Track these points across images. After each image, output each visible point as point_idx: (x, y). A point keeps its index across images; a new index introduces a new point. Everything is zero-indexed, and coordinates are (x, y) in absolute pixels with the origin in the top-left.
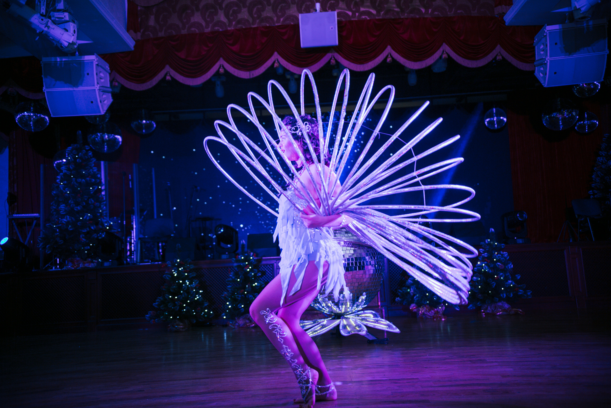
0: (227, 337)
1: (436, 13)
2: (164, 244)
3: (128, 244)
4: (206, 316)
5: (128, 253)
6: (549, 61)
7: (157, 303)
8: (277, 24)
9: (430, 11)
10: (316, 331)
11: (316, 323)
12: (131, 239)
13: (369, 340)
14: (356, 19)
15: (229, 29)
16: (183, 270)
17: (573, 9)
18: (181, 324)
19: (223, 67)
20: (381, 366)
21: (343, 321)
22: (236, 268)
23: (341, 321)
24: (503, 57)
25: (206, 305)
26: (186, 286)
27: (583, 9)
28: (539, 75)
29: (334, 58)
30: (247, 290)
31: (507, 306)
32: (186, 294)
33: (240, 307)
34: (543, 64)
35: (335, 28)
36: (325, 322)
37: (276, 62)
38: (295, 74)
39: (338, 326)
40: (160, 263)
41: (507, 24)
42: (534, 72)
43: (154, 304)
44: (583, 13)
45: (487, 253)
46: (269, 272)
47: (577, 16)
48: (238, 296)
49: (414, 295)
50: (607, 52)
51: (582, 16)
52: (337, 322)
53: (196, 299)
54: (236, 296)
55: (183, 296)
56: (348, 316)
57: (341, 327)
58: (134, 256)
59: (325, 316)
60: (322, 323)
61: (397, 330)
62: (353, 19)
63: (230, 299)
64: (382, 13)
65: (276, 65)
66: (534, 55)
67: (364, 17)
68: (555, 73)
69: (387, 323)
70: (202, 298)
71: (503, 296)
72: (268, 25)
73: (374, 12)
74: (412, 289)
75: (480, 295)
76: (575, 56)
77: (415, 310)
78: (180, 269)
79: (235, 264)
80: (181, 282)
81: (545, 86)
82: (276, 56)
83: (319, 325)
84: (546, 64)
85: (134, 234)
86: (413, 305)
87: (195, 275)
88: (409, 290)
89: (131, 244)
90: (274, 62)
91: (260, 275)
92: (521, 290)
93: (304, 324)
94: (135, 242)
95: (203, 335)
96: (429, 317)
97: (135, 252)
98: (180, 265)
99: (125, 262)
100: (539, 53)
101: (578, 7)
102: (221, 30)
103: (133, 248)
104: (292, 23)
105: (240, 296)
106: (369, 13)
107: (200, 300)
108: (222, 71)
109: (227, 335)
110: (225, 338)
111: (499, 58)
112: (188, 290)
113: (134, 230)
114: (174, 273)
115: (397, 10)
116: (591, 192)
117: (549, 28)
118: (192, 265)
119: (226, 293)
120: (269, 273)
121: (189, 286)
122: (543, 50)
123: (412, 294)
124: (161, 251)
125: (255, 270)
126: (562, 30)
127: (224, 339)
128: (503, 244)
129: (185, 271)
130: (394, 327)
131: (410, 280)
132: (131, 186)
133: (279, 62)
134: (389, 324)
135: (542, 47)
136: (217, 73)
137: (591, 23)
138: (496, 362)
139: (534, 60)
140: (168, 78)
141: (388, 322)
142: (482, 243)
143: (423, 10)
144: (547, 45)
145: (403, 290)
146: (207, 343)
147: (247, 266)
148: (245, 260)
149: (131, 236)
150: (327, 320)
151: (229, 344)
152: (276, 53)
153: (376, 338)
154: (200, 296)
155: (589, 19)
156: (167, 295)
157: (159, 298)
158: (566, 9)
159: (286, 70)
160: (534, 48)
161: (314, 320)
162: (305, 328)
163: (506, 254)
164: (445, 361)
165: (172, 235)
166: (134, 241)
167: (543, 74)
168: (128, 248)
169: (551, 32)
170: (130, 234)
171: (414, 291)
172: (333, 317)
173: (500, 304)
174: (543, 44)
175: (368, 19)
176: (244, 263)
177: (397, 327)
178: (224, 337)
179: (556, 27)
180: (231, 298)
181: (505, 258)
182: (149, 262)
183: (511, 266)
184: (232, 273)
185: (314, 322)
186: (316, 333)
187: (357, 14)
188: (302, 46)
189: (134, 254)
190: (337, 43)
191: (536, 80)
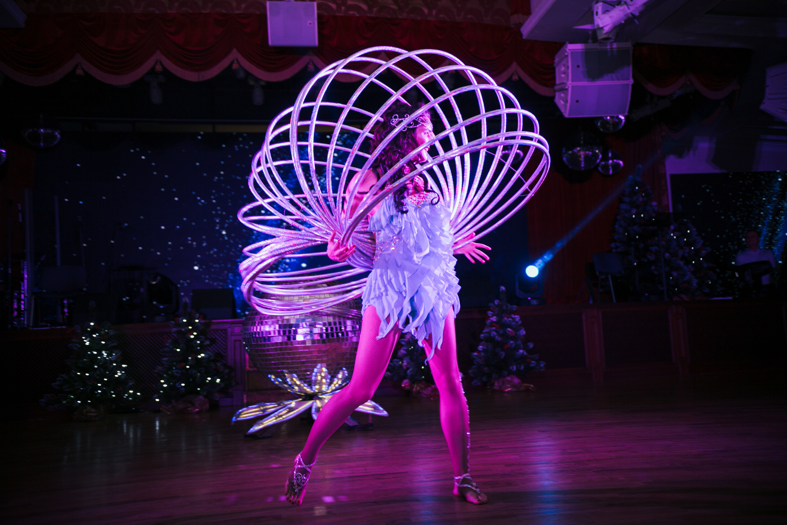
0: (160, 427)
1: (442, 16)
2: (71, 301)
3: (15, 301)
4: (130, 399)
5: (16, 314)
6: (570, 86)
7: (57, 383)
8: (236, 12)
9: (434, 12)
10: (281, 416)
11: (281, 405)
12: (20, 294)
13: (349, 426)
14: (342, 14)
15: (169, 12)
16: (99, 337)
17: (596, 27)
18: (93, 410)
19: (161, 63)
20: (362, 458)
21: (316, 402)
22: (175, 335)
23: (313, 403)
24: (519, 77)
25: (131, 384)
26: (102, 359)
27: (607, 29)
28: (560, 102)
29: (313, 62)
30: (189, 363)
31: (517, 381)
32: (102, 370)
33: (179, 386)
34: (564, 90)
35: (314, 23)
36: (293, 404)
37: (236, 62)
38: (261, 80)
39: (310, 408)
40: (64, 327)
41: (524, 37)
42: (553, 98)
43: (54, 384)
44: (606, 33)
45: (496, 316)
46: (220, 339)
47: (601, 36)
48: (176, 372)
49: (408, 369)
50: (631, 81)
51: (606, 36)
52: (309, 404)
53: (116, 376)
54: (175, 371)
55: (98, 372)
56: (323, 396)
57: (313, 410)
58: (24, 317)
59: (294, 396)
60: (289, 406)
61: (385, 413)
62: (337, 14)
63: (165, 375)
64: (375, 9)
65: (235, 66)
66: (554, 78)
67: (351, 12)
68: (577, 101)
69: (372, 404)
70: (125, 375)
71: (513, 368)
72: (224, 12)
73: (365, 7)
74: (405, 361)
75: (486, 369)
76: (599, 83)
77: (408, 388)
78: (94, 336)
79: (174, 329)
80: (95, 353)
81: (566, 115)
82: (235, 54)
83: (284, 409)
84: (567, 90)
85: (25, 286)
86: (406, 381)
87: (115, 344)
88: (400, 363)
89: (19, 300)
90: (232, 63)
91: (208, 343)
92: (533, 362)
93: (265, 407)
94: (26, 298)
95: (125, 425)
96: (425, 396)
97: (26, 312)
98: (94, 330)
99: (10, 326)
100: (560, 77)
101: (601, 26)
102: (157, 12)
103: (22, 306)
104: (258, 13)
105: (180, 371)
106: (358, 9)
107: (123, 377)
108: (159, 68)
109: (160, 423)
110: (157, 428)
111: (515, 78)
112: (105, 364)
113: (26, 281)
114: (85, 341)
115: (394, 7)
116: (613, 245)
117: (571, 47)
118: (112, 331)
119: (160, 368)
120: (220, 341)
121: (107, 358)
122: (564, 73)
123: (405, 368)
124: (66, 310)
125: (202, 337)
126: (584, 51)
127: (155, 430)
128: (515, 306)
129: (101, 338)
130: (381, 409)
131: (403, 349)
132: (21, 220)
133: (238, 63)
134: (375, 405)
135: (563, 69)
136: (152, 72)
137: (615, 46)
138: (500, 448)
139: (554, 84)
140: (79, 72)
141: (374, 403)
142: (491, 304)
143: (426, 11)
144: (568, 67)
145: (394, 363)
146: (131, 435)
147: (191, 332)
148: (188, 324)
149: (20, 290)
150: (296, 402)
151: (163, 436)
152: (235, 50)
153: (358, 423)
154: (123, 372)
155: (613, 40)
156: (74, 371)
157: (62, 375)
158: (588, 27)
159: (248, 74)
160: (554, 69)
161: (279, 402)
162: (267, 413)
163: (518, 317)
164: (441, 449)
165: (85, 289)
166: (25, 296)
167: (564, 101)
168: (15, 306)
169: (573, 52)
170: (18, 288)
171: (408, 363)
172: (304, 397)
173: (509, 378)
174: (564, 65)
175: (357, 15)
176: (186, 328)
177: (385, 409)
178: (155, 426)
179: (578, 47)
180: (168, 374)
181: (517, 322)
182: (47, 326)
183: (523, 332)
184: (169, 341)
185: (279, 405)
186: (281, 418)
187: (343, 8)
188: (270, 43)
189: (24, 314)
190: (317, 43)
191: (556, 108)
